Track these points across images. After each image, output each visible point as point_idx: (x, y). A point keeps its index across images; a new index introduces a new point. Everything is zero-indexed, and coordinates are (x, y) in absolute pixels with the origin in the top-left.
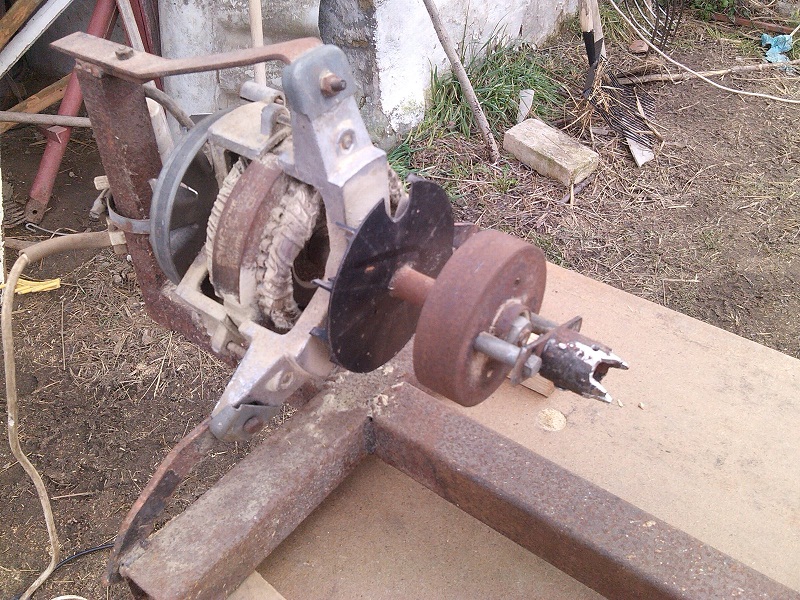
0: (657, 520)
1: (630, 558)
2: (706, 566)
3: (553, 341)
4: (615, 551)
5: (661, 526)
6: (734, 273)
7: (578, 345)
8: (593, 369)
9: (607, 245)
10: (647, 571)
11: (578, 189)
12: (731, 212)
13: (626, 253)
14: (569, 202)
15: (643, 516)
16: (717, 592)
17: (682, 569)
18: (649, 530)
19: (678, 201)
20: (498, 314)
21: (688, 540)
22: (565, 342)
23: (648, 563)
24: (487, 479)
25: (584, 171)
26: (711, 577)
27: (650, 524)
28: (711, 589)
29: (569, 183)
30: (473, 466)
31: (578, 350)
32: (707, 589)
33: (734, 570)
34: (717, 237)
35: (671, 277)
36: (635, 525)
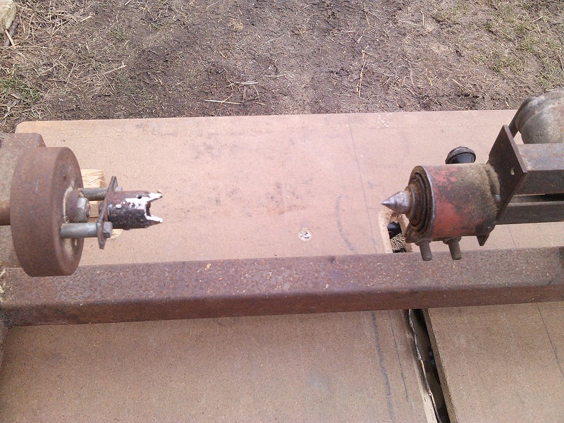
0: (211, 262)
1: (209, 292)
2: (248, 271)
3: (111, 206)
4: (199, 294)
5: (214, 263)
6: (144, 51)
7: (128, 200)
8: (145, 211)
9: (54, 66)
10: (221, 294)
11: (12, 32)
12: (122, 9)
13: (70, 66)
14: (10, 44)
15: (201, 264)
16: (260, 282)
17: (237, 281)
18: (209, 270)
19: (84, 15)
20: (64, 206)
21: (231, 263)
22: (119, 203)
23: (219, 289)
24: (103, 299)
25: (9, 17)
26: (253, 276)
27: (208, 266)
28: (257, 282)
29: (3, 30)
30: (89, 297)
31: (129, 203)
32: (254, 284)
33: (262, 265)
34: (121, 30)
35: (108, 70)
36: (201, 272)
